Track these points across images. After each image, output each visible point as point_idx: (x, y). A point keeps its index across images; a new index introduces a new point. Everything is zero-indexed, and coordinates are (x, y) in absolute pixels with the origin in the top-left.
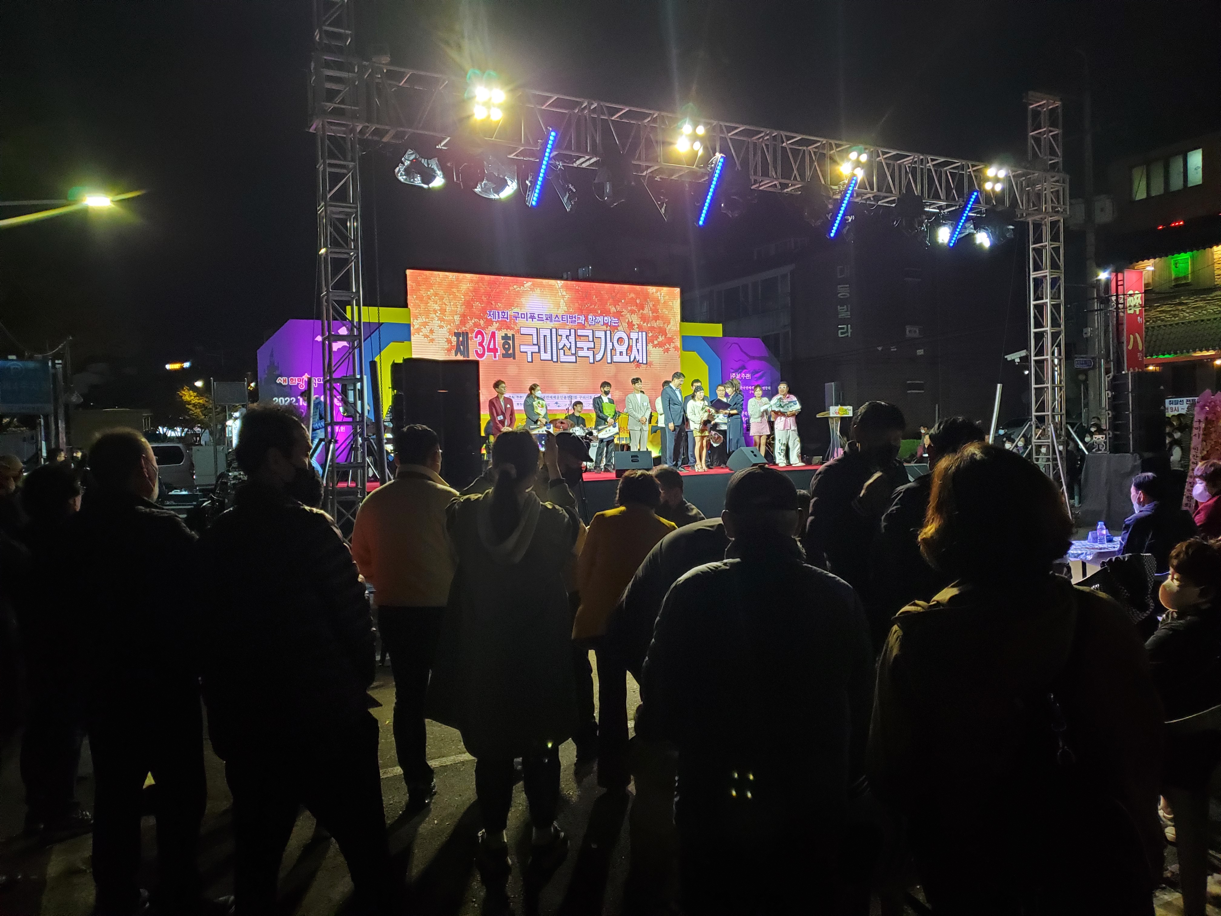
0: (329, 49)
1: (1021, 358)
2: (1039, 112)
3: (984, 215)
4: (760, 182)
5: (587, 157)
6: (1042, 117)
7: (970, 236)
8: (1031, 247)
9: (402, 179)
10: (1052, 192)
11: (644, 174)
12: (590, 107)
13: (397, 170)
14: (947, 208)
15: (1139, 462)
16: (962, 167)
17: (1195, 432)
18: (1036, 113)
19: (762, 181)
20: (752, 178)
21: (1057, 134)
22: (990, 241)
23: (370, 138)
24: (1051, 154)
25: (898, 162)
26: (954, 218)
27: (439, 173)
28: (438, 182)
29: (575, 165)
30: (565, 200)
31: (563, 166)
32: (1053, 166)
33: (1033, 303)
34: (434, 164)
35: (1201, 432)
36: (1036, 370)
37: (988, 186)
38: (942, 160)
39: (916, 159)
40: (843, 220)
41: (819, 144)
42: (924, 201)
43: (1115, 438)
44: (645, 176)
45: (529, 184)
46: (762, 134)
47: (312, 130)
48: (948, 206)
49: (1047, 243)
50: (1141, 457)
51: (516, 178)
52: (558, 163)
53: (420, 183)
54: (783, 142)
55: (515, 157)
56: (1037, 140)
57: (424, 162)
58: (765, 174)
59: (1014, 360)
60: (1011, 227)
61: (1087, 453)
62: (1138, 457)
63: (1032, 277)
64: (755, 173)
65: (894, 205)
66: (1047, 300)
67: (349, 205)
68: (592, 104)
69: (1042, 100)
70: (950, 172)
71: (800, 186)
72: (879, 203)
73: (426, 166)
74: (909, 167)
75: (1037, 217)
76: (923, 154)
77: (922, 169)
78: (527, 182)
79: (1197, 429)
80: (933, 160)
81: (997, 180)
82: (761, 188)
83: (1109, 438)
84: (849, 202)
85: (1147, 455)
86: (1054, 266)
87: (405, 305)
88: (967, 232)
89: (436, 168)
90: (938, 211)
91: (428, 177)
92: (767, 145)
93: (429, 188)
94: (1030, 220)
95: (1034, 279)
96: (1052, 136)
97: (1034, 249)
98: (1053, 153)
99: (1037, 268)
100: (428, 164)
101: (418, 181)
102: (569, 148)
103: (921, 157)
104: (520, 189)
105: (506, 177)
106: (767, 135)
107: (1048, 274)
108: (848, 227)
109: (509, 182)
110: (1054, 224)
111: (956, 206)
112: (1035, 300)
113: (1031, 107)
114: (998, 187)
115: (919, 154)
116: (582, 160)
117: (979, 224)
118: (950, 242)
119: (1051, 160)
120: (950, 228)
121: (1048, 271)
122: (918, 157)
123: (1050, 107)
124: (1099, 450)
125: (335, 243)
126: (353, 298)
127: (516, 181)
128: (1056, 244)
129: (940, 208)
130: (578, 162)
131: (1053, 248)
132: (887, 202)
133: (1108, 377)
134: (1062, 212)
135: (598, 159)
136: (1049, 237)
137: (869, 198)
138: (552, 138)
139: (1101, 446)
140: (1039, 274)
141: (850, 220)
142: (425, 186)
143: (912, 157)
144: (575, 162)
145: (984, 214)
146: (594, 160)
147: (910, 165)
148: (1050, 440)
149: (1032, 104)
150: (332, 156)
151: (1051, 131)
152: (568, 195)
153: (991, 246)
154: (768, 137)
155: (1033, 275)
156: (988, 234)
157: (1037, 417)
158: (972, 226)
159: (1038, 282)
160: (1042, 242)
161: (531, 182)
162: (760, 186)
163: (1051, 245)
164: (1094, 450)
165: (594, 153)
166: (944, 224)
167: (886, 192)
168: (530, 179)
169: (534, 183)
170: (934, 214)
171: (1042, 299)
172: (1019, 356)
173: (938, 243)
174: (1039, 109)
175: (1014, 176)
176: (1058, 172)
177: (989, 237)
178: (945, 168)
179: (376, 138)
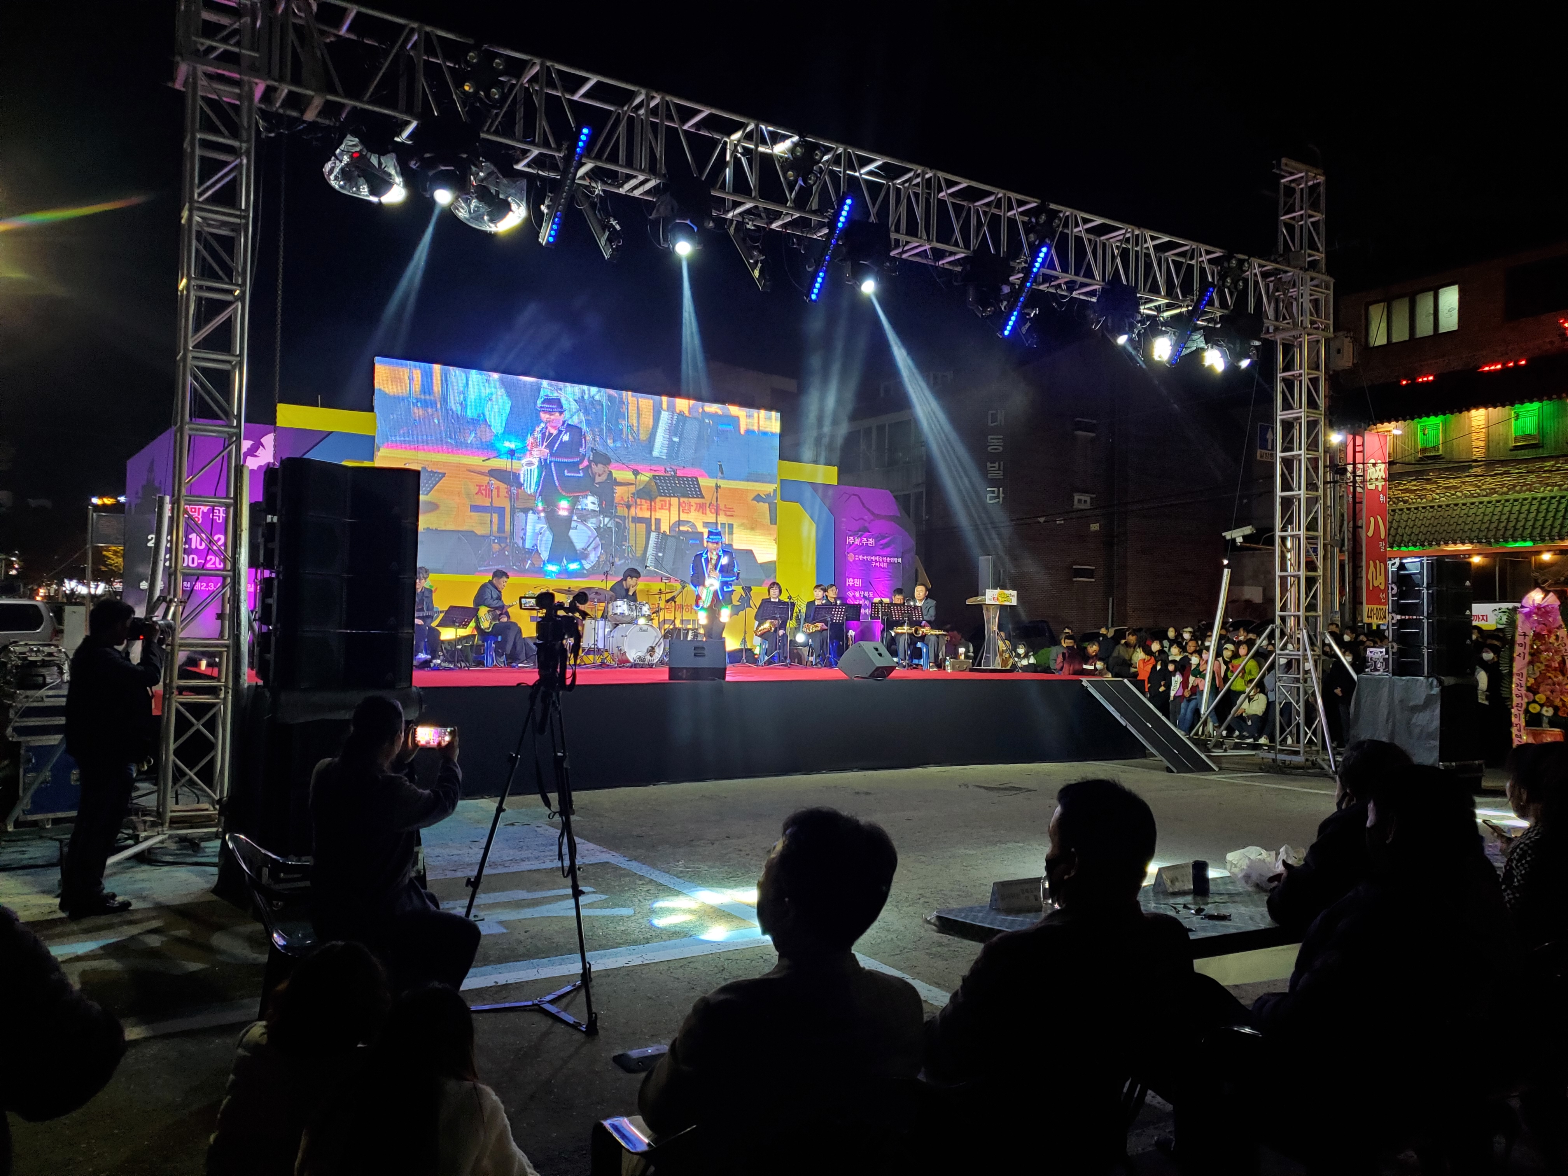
1: (1244, 537)
2: (1294, 189)
3: (1219, 326)
4: (904, 246)
5: (641, 178)
8: (1279, 375)
9: (337, 185)
10: (1311, 301)
11: (730, 215)
13: (328, 166)
14: (1167, 310)
15: (1436, 691)
16: (1192, 254)
17: (1518, 650)
20: (893, 236)
21: (1318, 221)
22: (1224, 363)
24: (1310, 248)
25: (1102, 238)
26: (1178, 324)
27: (398, 180)
28: (396, 194)
29: (622, 191)
30: (602, 242)
31: (603, 191)
32: (1313, 265)
33: (1279, 454)
34: (390, 166)
35: (1527, 651)
36: (1282, 551)
38: (1166, 239)
39: (1128, 235)
40: (1022, 314)
41: (992, 198)
42: (1138, 295)
43: (1401, 653)
45: (546, 211)
46: (910, 175)
47: (175, 84)
49: (1302, 371)
50: (1440, 682)
51: (525, 200)
52: (594, 185)
53: (367, 195)
54: (940, 190)
55: (527, 170)
56: (1290, 228)
57: (373, 159)
58: (912, 231)
59: (1234, 539)
60: (1257, 343)
61: (1356, 676)
62: (1435, 682)
63: (1279, 418)
64: (897, 230)
65: (1094, 300)
66: (1301, 453)
67: (238, 213)
68: (653, 98)
69: (1301, 172)
70: (1173, 261)
71: (963, 255)
72: (1075, 294)
73: (377, 166)
74: (1118, 246)
75: (1286, 335)
76: (1139, 226)
77: (1136, 250)
78: (543, 208)
79: (1521, 645)
80: (1153, 238)
82: (904, 256)
83: (1393, 653)
84: (1030, 289)
85: (1449, 681)
86: (1312, 403)
87: (371, 409)
88: (1194, 347)
89: (393, 172)
90: (1155, 313)
91: (380, 184)
92: (916, 195)
93: (381, 204)
94: (1279, 338)
95: (1283, 422)
96: (1312, 223)
97: (1284, 380)
98: (1313, 246)
99: (1287, 406)
100: (380, 163)
101: (364, 192)
104: (530, 215)
105: (509, 199)
107: (1302, 415)
109: (514, 206)
111: (1181, 307)
112: (1283, 451)
113: (1283, 181)
115: (1133, 227)
116: (633, 183)
117: (1211, 337)
118: (1170, 360)
119: (1310, 256)
120: (1171, 340)
121: (1302, 410)
122: (1133, 231)
123: (1310, 183)
124: (1376, 670)
125: (205, 271)
127: (525, 204)
128: (1314, 374)
129: (1158, 309)
130: (627, 187)
131: (1310, 379)
132: (1085, 294)
134: (1323, 330)
135: (658, 181)
136: (1305, 363)
137: (1059, 286)
138: (583, 138)
139: (1379, 665)
140: (1289, 415)
141: (1032, 316)
142: (374, 199)
143: (1123, 232)
144: (621, 186)
145: (1218, 323)
146: (652, 184)
147: (1119, 244)
148: (1301, 653)
149: (1285, 178)
150: (209, 127)
151: (1311, 216)
152: (607, 233)
154: (919, 180)
155: (1281, 415)
156: (1221, 352)
158: (1202, 339)
160: (1294, 369)
161: (548, 207)
162: (904, 252)
163: (1308, 374)
164: (1366, 670)
165: (653, 170)
166: (1166, 332)
167: (1084, 276)
168: (546, 202)
170: (1149, 317)
172: (1242, 534)
175: (1261, 273)
176: (1320, 272)
177: (1222, 357)
178: (1167, 254)
179: (292, 111)
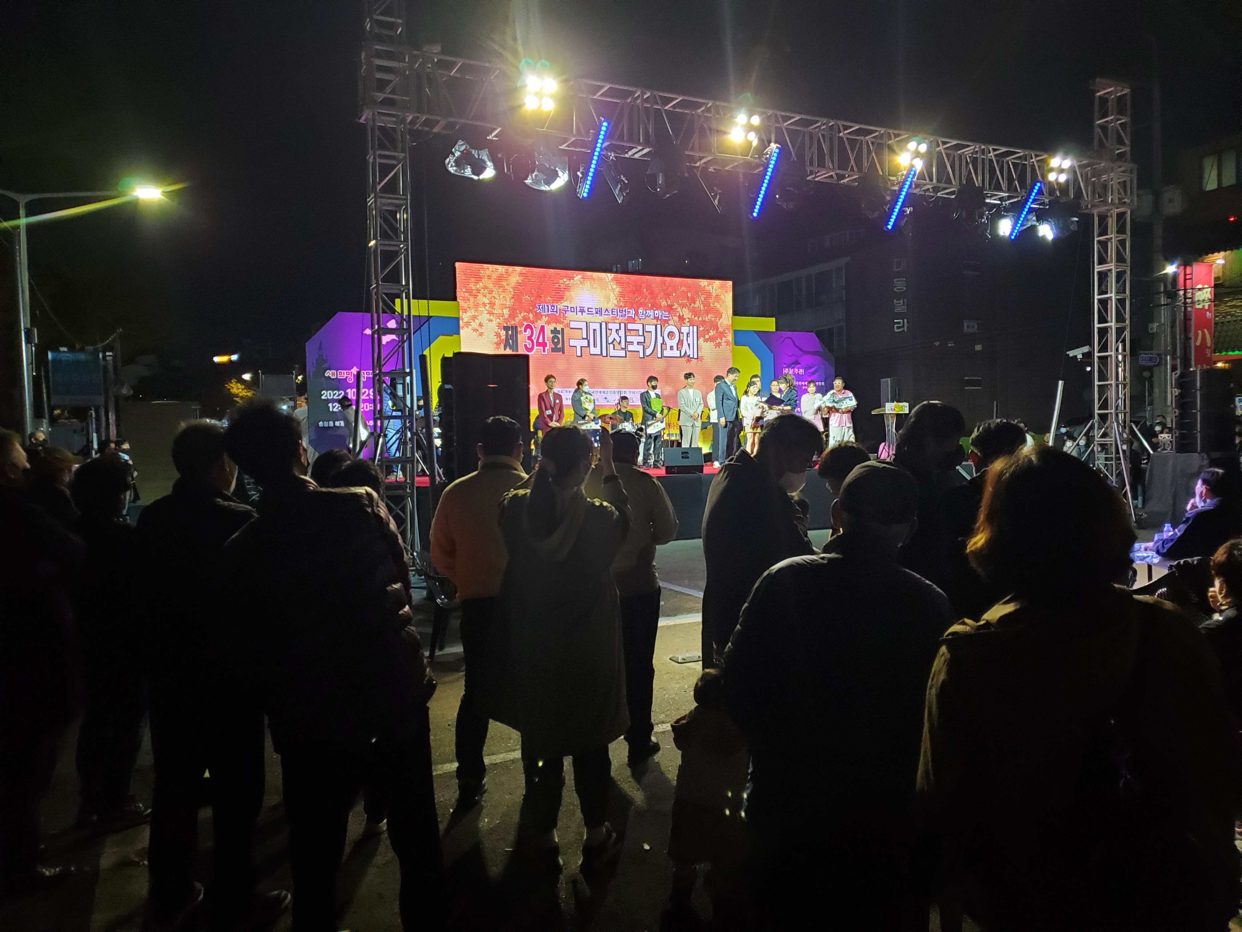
0: (380, 39)
1: (1083, 354)
2: (1107, 100)
3: (1047, 207)
4: (816, 173)
5: (640, 148)
6: (1109, 104)
7: (1033, 228)
8: (1096, 239)
9: (452, 170)
10: (1119, 183)
11: (698, 164)
12: (643, 96)
13: (447, 160)
14: (1008, 199)
15: (1206, 460)
16: (1025, 158)
18: (1104, 100)
19: (818, 172)
20: (808, 169)
21: (1125, 123)
22: (1054, 233)
23: (420, 128)
24: (1118, 143)
25: (959, 152)
26: (1016, 209)
27: (489, 164)
28: (489, 173)
29: (627, 156)
30: (616, 192)
31: (616, 157)
32: (1121, 156)
33: (1097, 297)
34: (484, 155)
36: (1099, 367)
37: (1052, 177)
38: (1004, 149)
39: (976, 150)
40: (901, 211)
41: (877, 134)
42: (985, 192)
43: (1182, 437)
44: (698, 167)
45: (581, 176)
46: (819, 124)
47: (362, 121)
48: (1009, 198)
49: (1112, 236)
50: (1209, 457)
51: (567, 169)
52: (609, 154)
53: (470, 175)
54: (840, 132)
55: (567, 148)
56: (1104, 128)
57: (474, 152)
58: (822, 165)
59: (1076, 356)
60: (1076, 219)
61: (1151, 452)
62: (1205, 456)
63: (1096, 270)
64: (811, 164)
65: (953, 197)
66: (1112, 295)
67: (399, 197)
68: (645, 93)
69: (1111, 87)
70: (1013, 163)
71: (857, 177)
72: (939, 194)
73: (477, 157)
74: (970, 157)
75: (1102, 209)
76: (984, 144)
77: (983, 159)
78: (579, 173)
80: (994, 150)
81: (1061, 171)
82: (817, 179)
84: (907, 193)
85: (1215, 453)
86: (1120, 259)
87: (455, 299)
88: (1029, 224)
89: (485, 158)
90: (999, 202)
91: (479, 168)
92: (823, 135)
93: (479, 180)
94: (1095, 212)
95: (1100, 273)
96: (1119, 124)
97: (1099, 242)
99: (1102, 261)
100: (479, 155)
101: (468, 172)
102: (621, 138)
103: (983, 147)
104: (571, 180)
105: (557, 169)
106: (824, 124)
107: (1113, 267)
108: (906, 219)
109: (560, 174)
110: (1121, 216)
111: (1018, 197)
112: (1099, 294)
113: (1099, 94)
114: (1063, 178)
115: (980, 144)
116: (634, 150)
117: (1041, 216)
118: (1011, 234)
119: (1118, 149)
120: (1011, 220)
121: (1113, 264)
122: (980, 147)
123: (1118, 94)
125: (385, 236)
126: (403, 291)
127: (567, 172)
128: (1122, 237)
129: (1001, 199)
130: (630, 153)
131: (1118, 241)
132: (947, 194)
133: (1176, 374)
134: (1129, 204)
135: (651, 149)
136: (1115, 229)
137: (928, 189)
138: (604, 128)
139: (1167, 446)
140: (1103, 268)
141: (908, 212)
142: (476, 178)
143: (973, 147)
144: (627, 153)
145: (1047, 205)
146: (646, 150)
147: (970, 155)
148: (1113, 439)
149: (1099, 91)
150: (382, 147)
151: (1119, 120)
152: (619, 186)
153: (1054, 239)
154: (825, 127)
155: (1097, 268)
156: (1051, 226)
157: (1099, 415)
158: (1034, 218)
159: (1103, 276)
160: (1107, 234)
161: (582, 173)
162: (816, 177)
163: (1117, 237)
164: (1159, 450)
165: (647, 144)
166: (1006, 216)
167: (945, 183)
168: (581, 170)
169: (585, 175)
170: (995, 205)
171: (1106, 293)
172: (1081, 352)
173: (998, 235)
174: (1106, 96)
175: (1080, 166)
176: (1125, 161)
177: (1052, 229)
178: (1007, 159)
179: (426, 129)
